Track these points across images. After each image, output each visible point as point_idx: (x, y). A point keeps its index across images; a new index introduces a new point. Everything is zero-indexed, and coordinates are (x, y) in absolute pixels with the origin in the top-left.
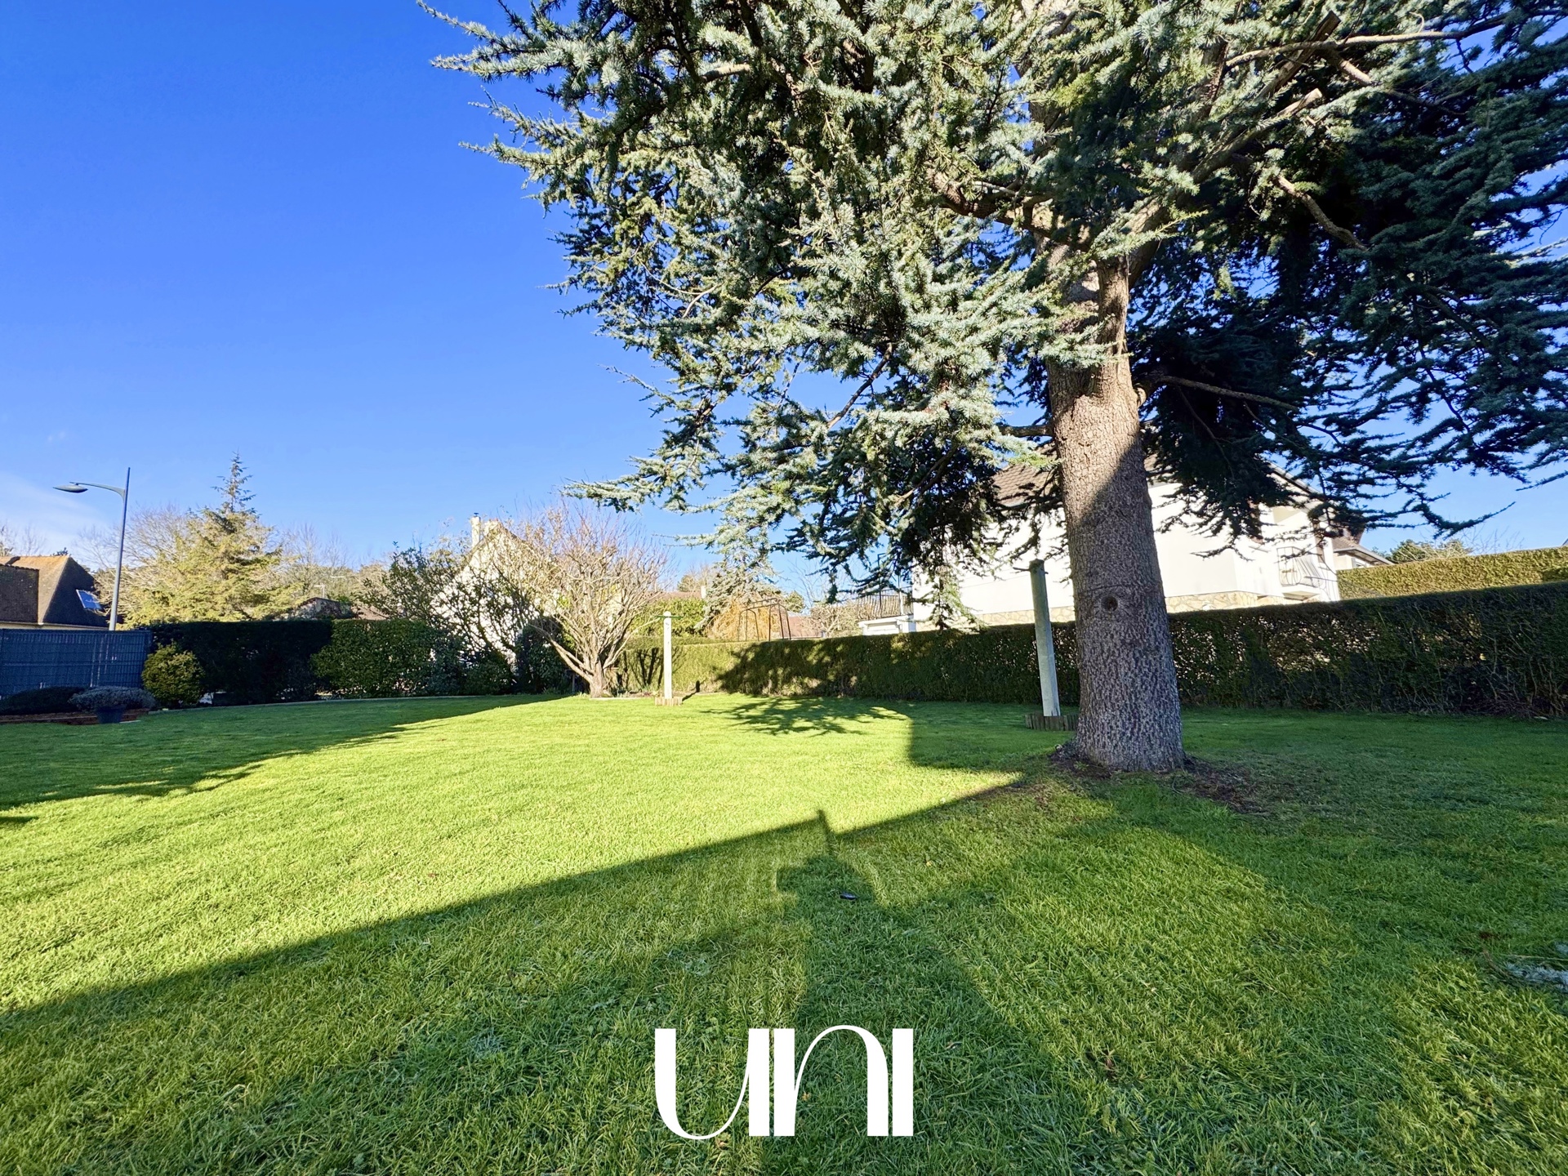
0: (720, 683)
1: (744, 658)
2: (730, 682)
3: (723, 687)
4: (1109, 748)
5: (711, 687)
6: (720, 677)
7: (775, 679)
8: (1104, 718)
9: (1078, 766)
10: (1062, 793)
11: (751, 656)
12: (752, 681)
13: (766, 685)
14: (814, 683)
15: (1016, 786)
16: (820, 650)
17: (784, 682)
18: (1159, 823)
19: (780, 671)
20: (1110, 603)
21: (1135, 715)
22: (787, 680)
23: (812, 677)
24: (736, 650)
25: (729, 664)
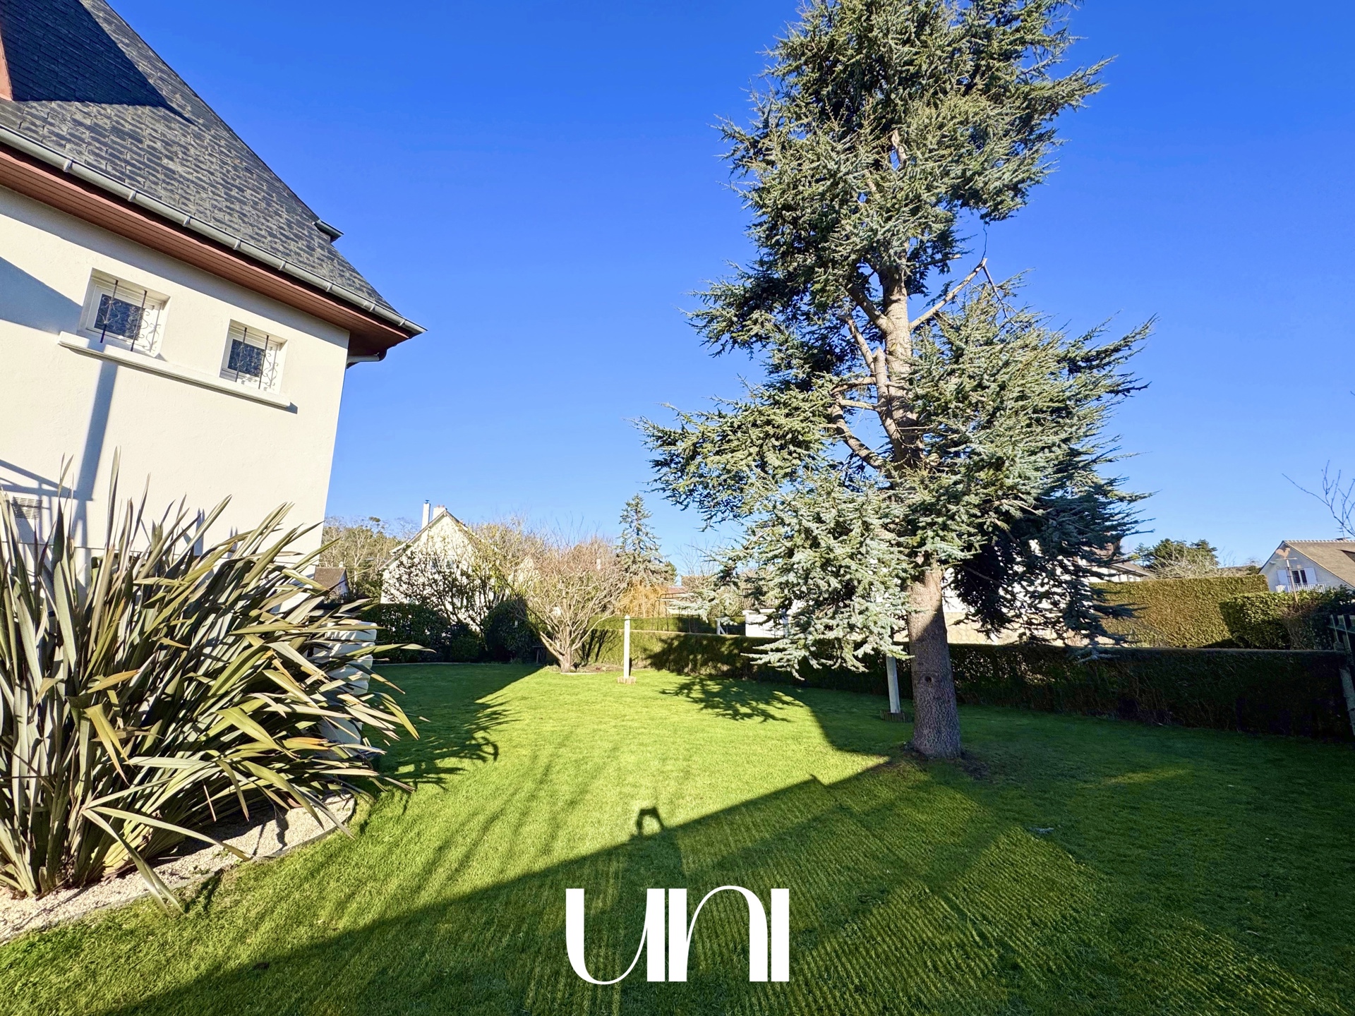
0: (649, 661)
1: (671, 644)
2: (659, 661)
3: (651, 664)
4: (928, 746)
5: (641, 664)
6: (649, 657)
7: (695, 661)
8: (926, 732)
9: (914, 754)
10: (908, 768)
11: (676, 643)
12: (676, 662)
13: (687, 665)
14: (725, 668)
15: (887, 764)
16: (730, 645)
17: (702, 665)
18: (947, 783)
19: (699, 657)
20: (928, 679)
21: (939, 732)
22: (705, 663)
23: (723, 663)
24: (663, 637)
25: (657, 648)
